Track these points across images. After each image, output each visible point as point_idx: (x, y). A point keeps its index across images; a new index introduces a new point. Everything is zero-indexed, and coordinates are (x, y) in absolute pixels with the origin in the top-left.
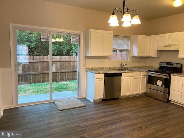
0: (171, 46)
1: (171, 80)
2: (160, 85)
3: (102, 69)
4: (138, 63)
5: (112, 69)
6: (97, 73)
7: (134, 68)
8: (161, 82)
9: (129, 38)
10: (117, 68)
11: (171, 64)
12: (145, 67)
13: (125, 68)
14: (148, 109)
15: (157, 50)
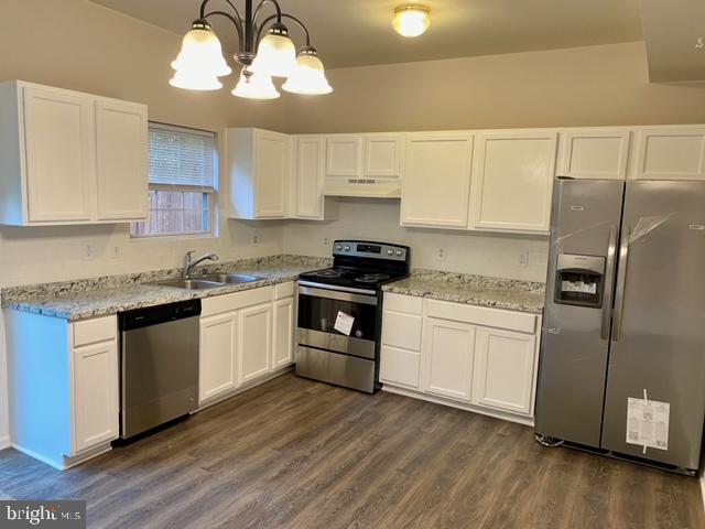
0: (373, 182)
1: (384, 311)
2: (347, 331)
3: (97, 287)
4: (253, 244)
5: (145, 280)
6: (81, 319)
7: (237, 266)
8: (351, 320)
9: (211, 137)
10: (170, 272)
11: (375, 247)
12: (279, 257)
13: (205, 271)
14: (320, 441)
15: (326, 197)
